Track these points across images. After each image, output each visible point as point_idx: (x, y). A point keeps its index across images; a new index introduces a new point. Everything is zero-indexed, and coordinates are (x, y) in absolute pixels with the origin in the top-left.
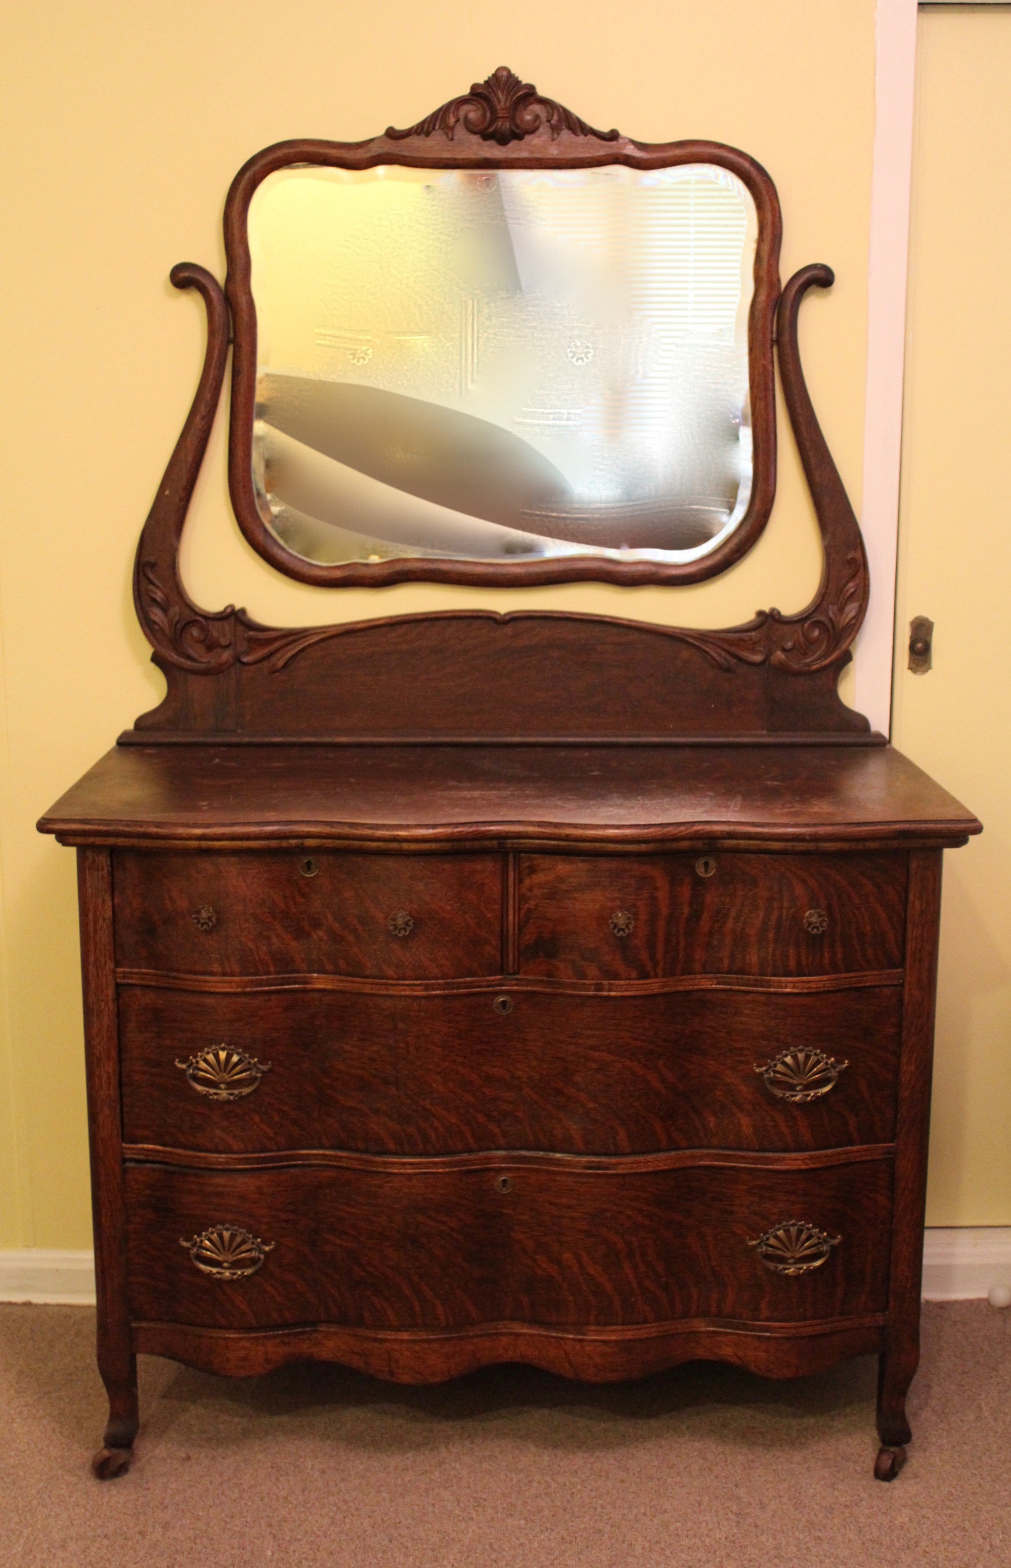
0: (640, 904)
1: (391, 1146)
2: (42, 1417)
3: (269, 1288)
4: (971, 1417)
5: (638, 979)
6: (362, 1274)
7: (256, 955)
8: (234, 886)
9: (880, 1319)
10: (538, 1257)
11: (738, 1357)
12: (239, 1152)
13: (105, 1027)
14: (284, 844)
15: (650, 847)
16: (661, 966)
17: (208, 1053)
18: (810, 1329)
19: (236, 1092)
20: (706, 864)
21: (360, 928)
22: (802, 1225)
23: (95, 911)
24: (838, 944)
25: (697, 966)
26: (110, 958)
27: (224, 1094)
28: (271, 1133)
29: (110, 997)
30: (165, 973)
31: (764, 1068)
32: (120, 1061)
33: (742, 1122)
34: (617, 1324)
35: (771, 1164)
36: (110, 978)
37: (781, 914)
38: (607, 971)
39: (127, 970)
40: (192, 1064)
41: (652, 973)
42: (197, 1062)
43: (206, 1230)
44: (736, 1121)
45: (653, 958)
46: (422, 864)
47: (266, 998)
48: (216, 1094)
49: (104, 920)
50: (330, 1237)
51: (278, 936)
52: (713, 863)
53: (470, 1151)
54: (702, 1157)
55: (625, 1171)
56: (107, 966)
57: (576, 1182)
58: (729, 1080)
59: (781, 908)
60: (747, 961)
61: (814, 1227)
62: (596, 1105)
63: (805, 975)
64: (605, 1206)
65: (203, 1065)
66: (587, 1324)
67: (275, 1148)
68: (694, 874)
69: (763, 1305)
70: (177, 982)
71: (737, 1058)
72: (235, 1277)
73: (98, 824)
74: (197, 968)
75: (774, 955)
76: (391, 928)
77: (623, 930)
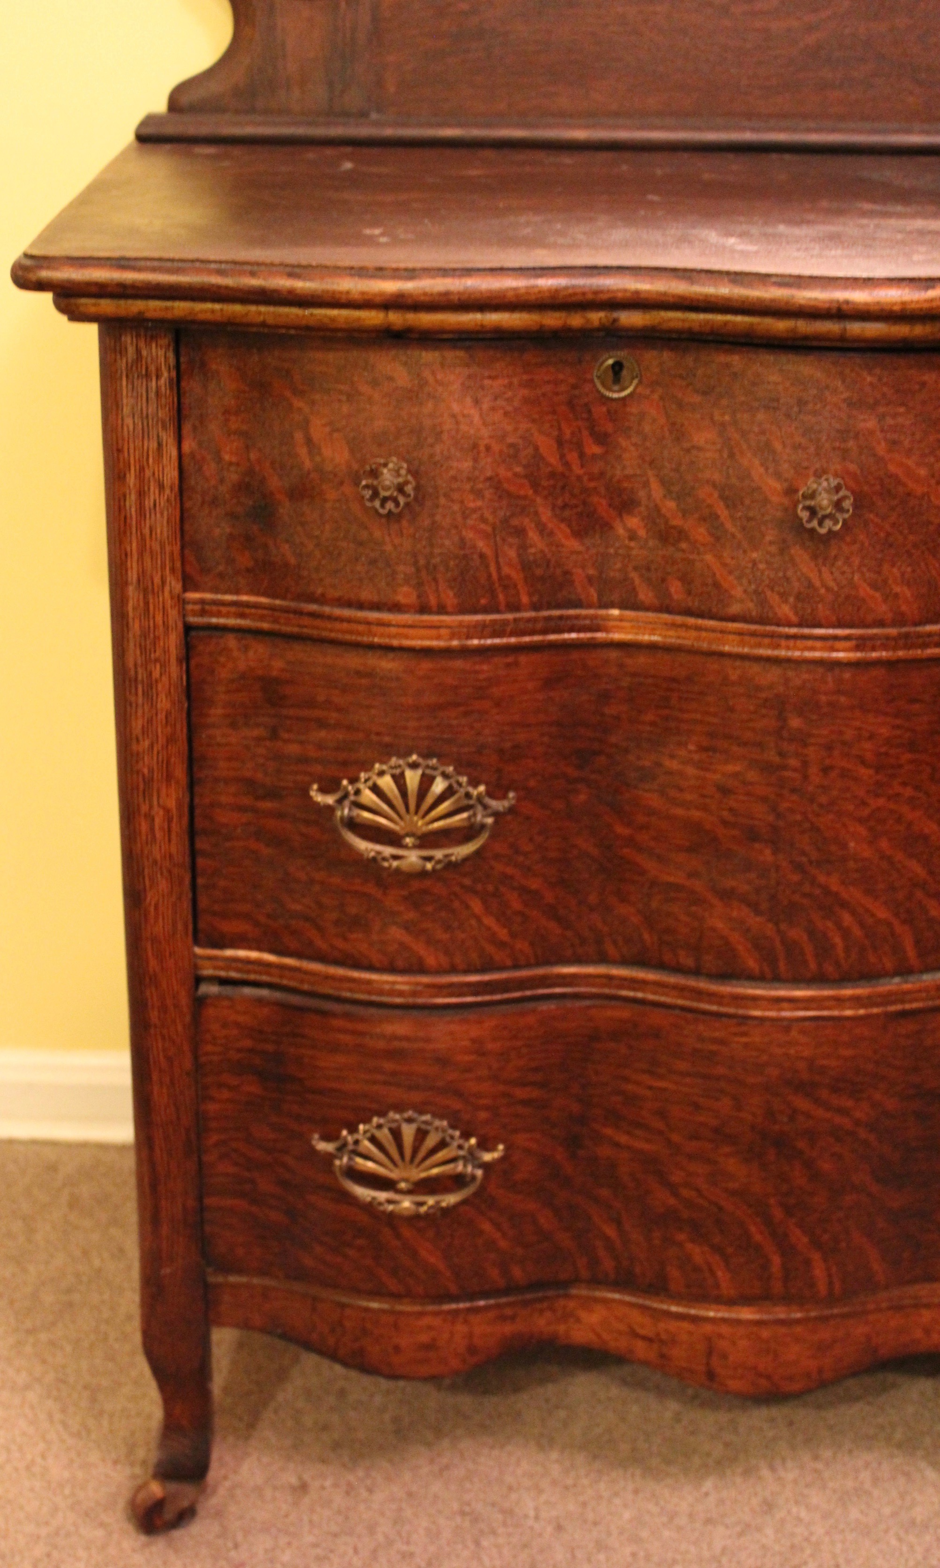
1: (752, 964)
2: (27, 1387)
3: (487, 1227)
6: (672, 1201)
7: (493, 569)
8: (454, 416)
12: (440, 971)
13: (162, 716)
14: (576, 320)
17: (381, 773)
19: (439, 854)
21: (723, 513)
23: (142, 469)
26: (173, 570)
27: (412, 858)
28: (503, 934)
29: (173, 652)
30: (293, 604)
32: (192, 784)
36: (173, 614)
39: (208, 596)
40: (346, 796)
42: (358, 792)
43: (367, 1121)
46: (878, 371)
47: (510, 659)
48: (396, 857)
49: (161, 487)
50: (608, 1131)
51: (542, 529)
53: (904, 970)
56: (167, 589)
65: (368, 796)
67: (509, 962)
70: (318, 622)
72: (423, 1209)
73: (154, 270)
74: (366, 595)
76: (804, 515)
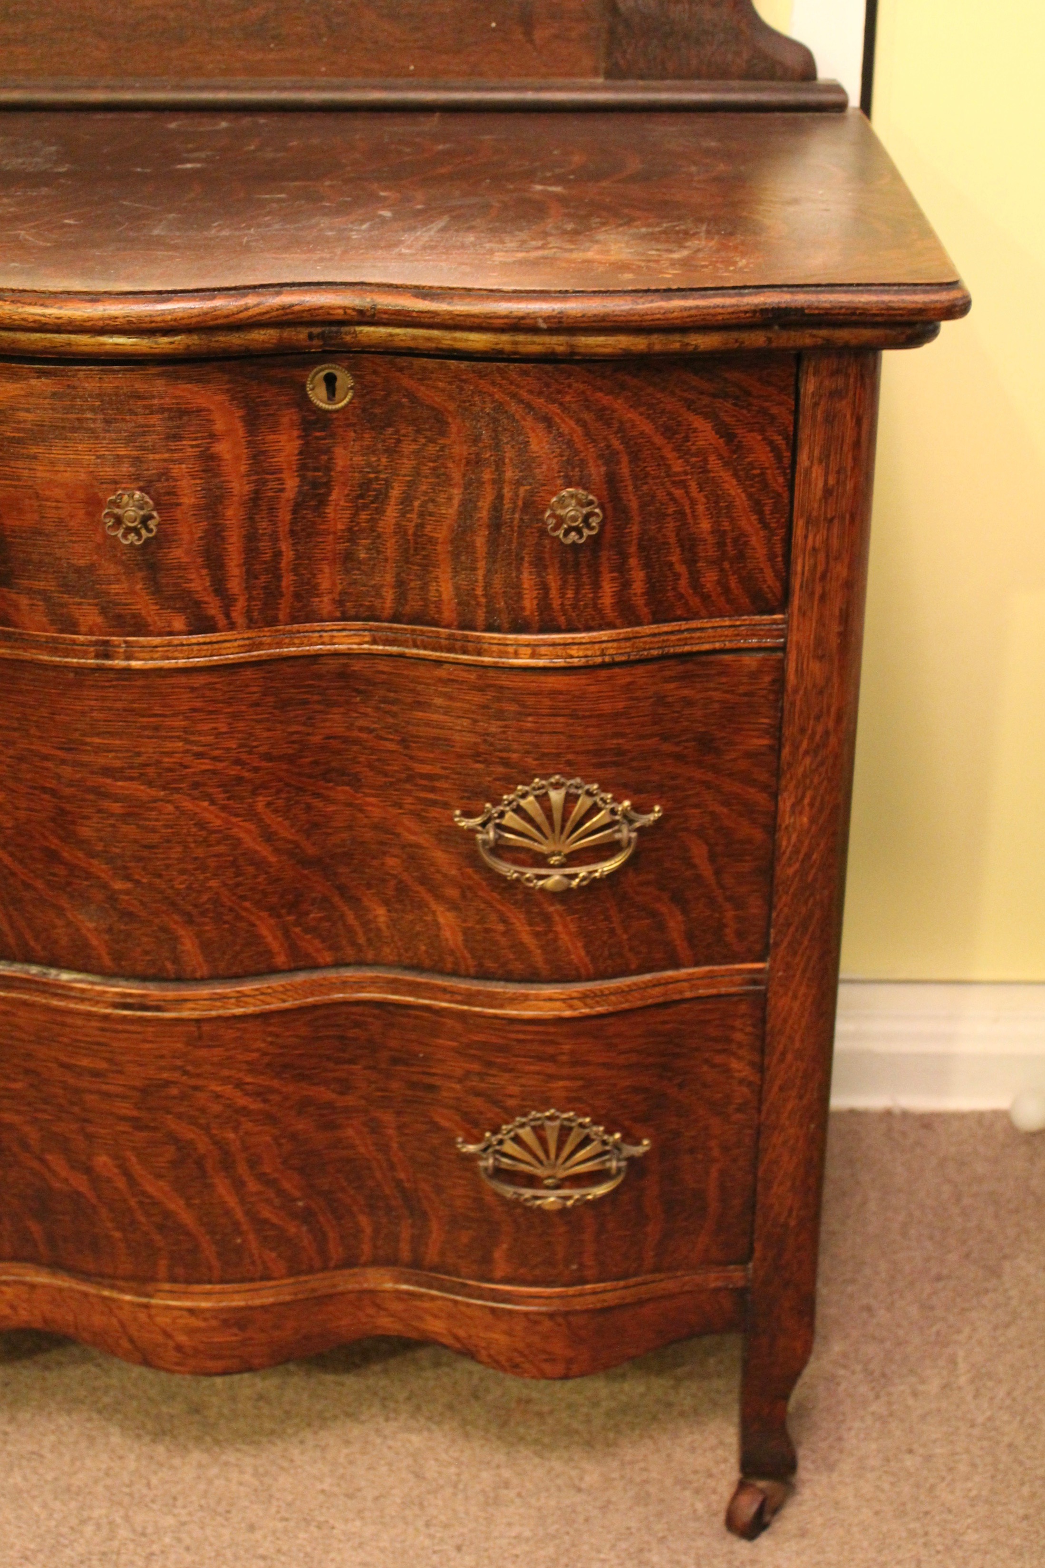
0: (176, 470)
4: (934, 1386)
5: (190, 633)
9: (737, 1276)
10: (49, 1157)
11: (457, 1338)
15: (179, 342)
16: (241, 604)
18: (590, 1299)
20: (330, 380)
22: (568, 1119)
24: (633, 562)
25: (325, 604)
31: (479, 820)
33: (441, 920)
34: (210, 1282)
35: (501, 1006)
37: (500, 497)
38: (119, 616)
41: (222, 621)
44: (429, 918)
45: (219, 588)
52: (345, 380)
54: (360, 985)
55: (196, 1014)
57: (103, 1030)
58: (412, 838)
59: (498, 482)
60: (432, 595)
61: (595, 1123)
62: (129, 885)
63: (559, 630)
64: (165, 1075)
66: (153, 1279)
68: (303, 402)
69: (498, 1254)
71: (423, 795)
75: (488, 585)
77: (136, 531)
